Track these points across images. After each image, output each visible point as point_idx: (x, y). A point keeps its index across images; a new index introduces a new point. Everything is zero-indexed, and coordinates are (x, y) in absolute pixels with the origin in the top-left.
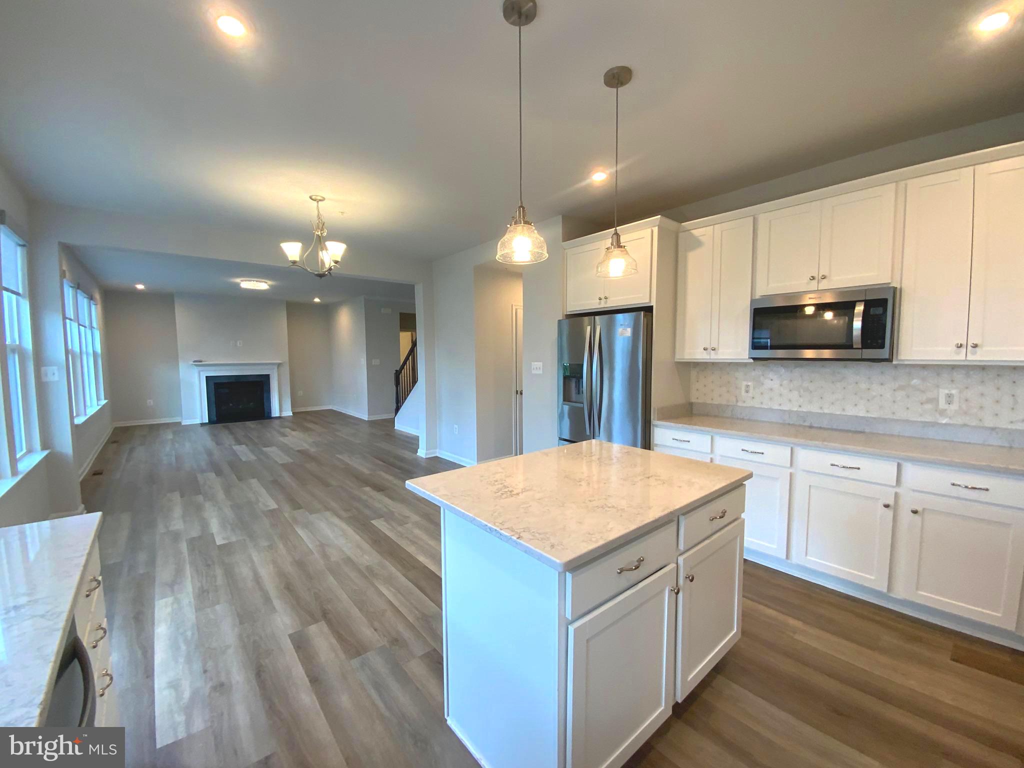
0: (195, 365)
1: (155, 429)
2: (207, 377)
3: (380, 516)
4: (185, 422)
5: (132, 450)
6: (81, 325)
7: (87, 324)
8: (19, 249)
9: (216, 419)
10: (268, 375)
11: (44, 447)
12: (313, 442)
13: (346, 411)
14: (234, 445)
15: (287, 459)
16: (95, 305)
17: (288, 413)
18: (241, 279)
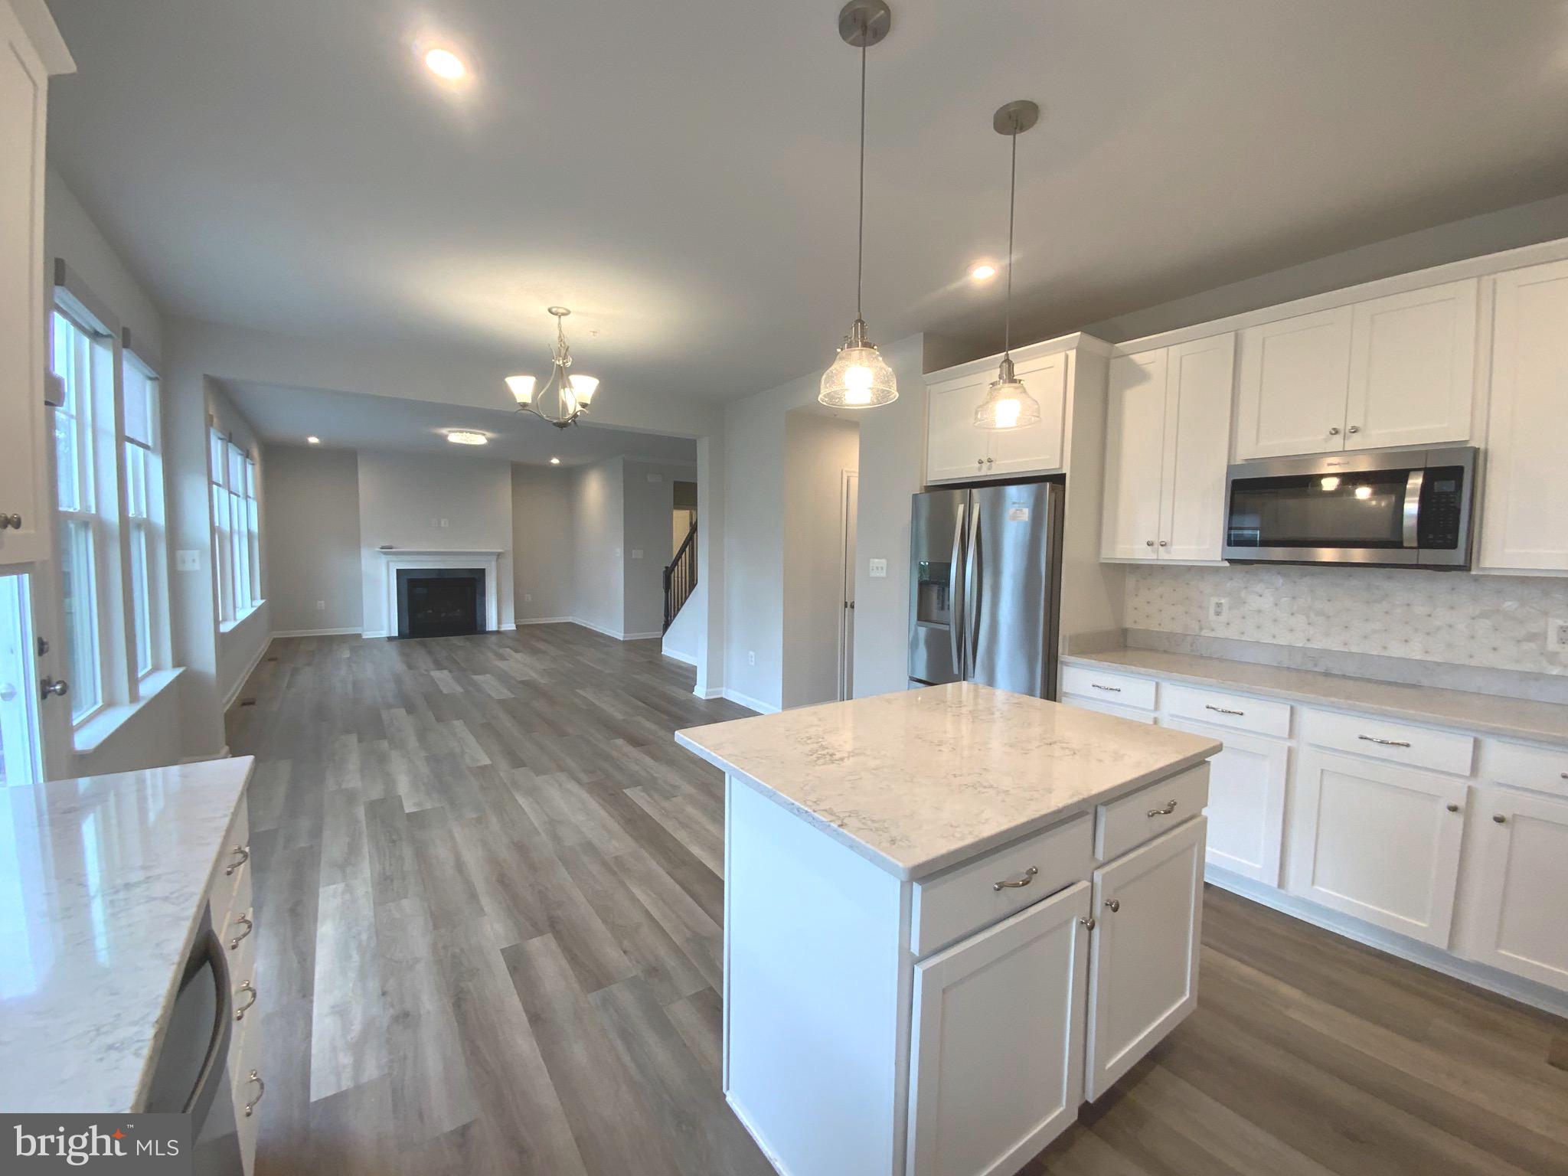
0: (382, 552)
2: (398, 571)
3: (637, 783)
4: (367, 635)
5: (295, 671)
6: (232, 493)
7: (241, 492)
8: (149, 384)
9: (408, 631)
10: (483, 570)
11: (177, 663)
12: (544, 670)
13: (589, 625)
14: (432, 670)
15: (506, 694)
16: (253, 464)
17: (510, 626)
18: (449, 429)
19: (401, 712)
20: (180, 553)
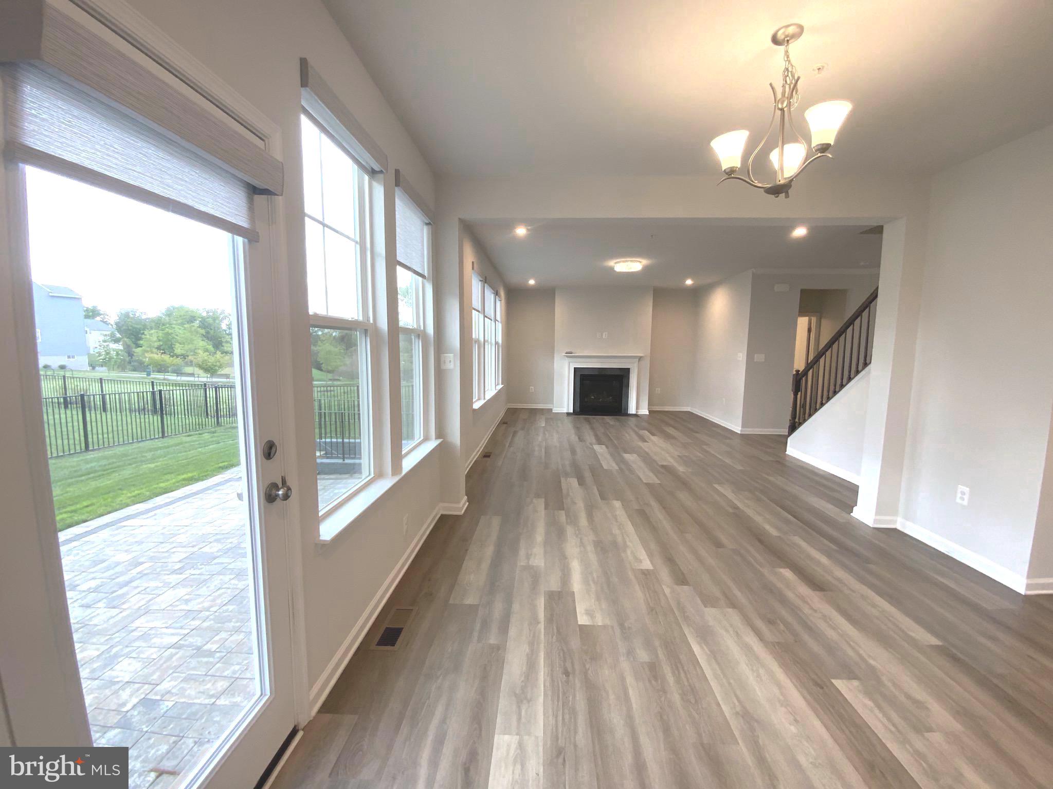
0: (567, 356)
1: (534, 412)
2: (575, 369)
4: (555, 410)
5: (515, 433)
6: (487, 317)
7: (492, 317)
8: (425, 229)
9: (579, 410)
10: (629, 369)
11: (437, 437)
12: (679, 456)
13: (708, 417)
14: (595, 444)
15: (653, 479)
16: (500, 300)
17: (644, 411)
18: (615, 261)
19: (574, 482)
20: (443, 356)
